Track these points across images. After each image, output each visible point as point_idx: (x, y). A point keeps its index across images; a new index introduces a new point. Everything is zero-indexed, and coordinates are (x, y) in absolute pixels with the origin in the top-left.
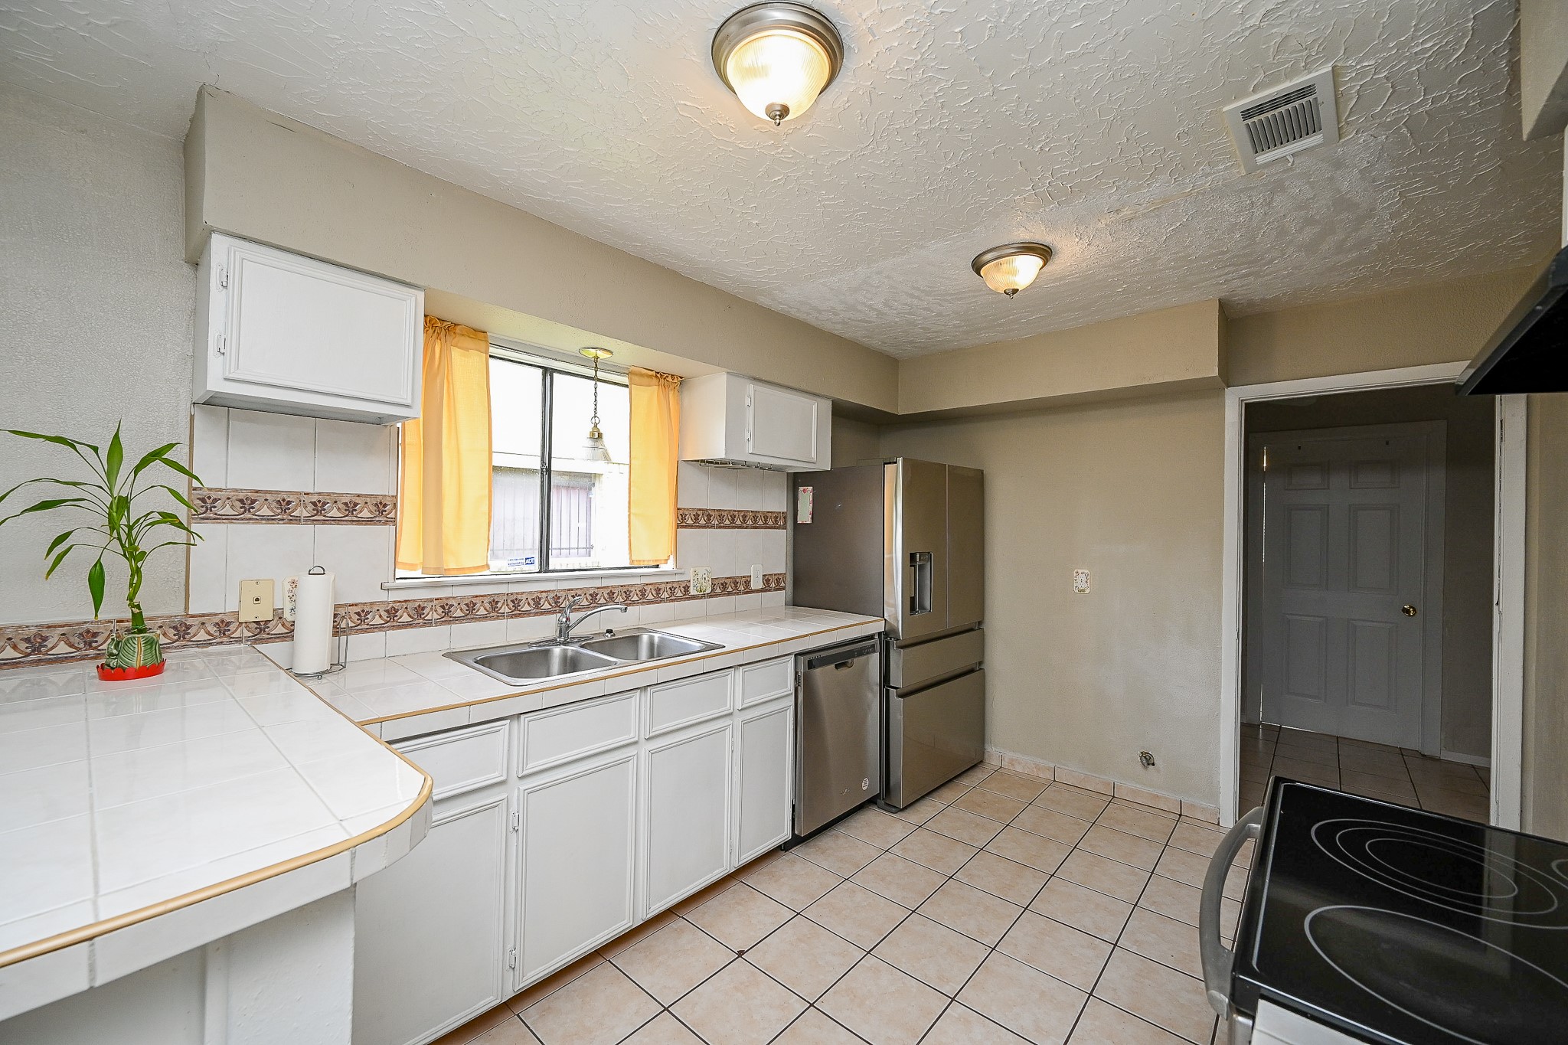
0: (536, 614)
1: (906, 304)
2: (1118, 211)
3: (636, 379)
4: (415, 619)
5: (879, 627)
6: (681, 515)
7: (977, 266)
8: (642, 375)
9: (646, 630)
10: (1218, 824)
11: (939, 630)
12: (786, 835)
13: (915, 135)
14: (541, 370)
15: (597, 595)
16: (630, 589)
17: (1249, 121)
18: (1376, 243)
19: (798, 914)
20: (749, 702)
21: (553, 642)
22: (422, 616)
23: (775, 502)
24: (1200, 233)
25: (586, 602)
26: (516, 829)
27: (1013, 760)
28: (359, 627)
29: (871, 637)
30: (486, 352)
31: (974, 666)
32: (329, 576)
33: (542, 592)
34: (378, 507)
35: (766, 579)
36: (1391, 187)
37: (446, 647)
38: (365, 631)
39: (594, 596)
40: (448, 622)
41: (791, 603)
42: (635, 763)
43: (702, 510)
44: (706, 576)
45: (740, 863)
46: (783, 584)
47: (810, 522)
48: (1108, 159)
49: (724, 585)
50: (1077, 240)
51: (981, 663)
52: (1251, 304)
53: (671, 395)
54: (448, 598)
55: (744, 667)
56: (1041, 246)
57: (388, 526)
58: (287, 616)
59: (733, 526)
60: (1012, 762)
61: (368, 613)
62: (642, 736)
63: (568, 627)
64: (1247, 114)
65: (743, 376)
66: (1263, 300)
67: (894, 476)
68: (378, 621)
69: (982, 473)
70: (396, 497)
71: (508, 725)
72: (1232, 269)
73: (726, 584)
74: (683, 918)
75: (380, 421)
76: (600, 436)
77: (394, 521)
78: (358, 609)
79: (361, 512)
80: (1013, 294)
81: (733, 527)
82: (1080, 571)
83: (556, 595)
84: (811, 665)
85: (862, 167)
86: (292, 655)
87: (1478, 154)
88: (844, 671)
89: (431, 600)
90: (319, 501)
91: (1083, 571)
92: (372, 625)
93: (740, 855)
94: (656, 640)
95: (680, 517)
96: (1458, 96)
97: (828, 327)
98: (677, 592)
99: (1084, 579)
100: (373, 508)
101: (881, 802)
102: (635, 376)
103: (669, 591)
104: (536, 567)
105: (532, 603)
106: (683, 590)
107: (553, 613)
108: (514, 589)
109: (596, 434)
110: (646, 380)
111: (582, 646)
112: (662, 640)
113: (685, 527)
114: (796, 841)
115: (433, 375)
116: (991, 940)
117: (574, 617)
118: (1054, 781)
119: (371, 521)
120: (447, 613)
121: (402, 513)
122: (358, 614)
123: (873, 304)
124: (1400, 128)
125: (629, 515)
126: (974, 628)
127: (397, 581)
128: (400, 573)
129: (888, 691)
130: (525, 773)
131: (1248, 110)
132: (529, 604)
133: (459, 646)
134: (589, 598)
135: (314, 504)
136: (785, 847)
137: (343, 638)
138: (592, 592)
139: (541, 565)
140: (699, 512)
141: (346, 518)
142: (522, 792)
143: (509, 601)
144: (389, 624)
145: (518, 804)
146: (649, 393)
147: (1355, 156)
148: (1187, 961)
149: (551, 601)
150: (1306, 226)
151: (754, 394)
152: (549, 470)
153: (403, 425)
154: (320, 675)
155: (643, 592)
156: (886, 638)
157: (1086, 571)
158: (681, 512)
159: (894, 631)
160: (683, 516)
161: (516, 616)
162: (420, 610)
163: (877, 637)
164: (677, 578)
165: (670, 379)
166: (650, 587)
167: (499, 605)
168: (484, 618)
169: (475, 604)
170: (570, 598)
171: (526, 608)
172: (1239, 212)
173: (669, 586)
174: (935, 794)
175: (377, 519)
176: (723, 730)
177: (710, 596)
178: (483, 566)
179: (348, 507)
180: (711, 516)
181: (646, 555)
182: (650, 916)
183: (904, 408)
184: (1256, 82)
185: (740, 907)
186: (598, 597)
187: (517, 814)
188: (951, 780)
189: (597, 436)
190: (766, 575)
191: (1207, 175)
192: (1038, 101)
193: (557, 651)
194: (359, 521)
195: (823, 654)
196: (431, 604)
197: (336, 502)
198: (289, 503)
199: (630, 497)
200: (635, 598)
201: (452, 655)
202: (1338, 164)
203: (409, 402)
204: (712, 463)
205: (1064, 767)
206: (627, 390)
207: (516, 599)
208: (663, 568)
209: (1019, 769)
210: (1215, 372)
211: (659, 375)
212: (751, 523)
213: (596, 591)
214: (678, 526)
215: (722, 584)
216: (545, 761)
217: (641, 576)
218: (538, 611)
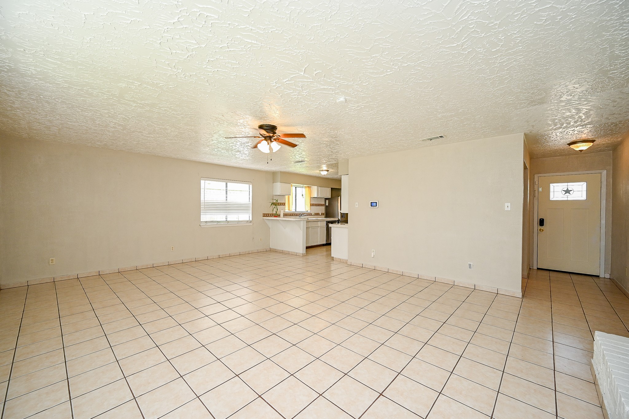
29: (336, 220)
47: (328, 205)
53: (311, 189)
57: (286, 206)
59: (317, 206)
65: (319, 186)
70: (285, 203)
84: (328, 222)
95: (311, 204)
98: (310, 214)
125: (305, 204)
146: (307, 189)
151: (321, 188)
159: (339, 220)
165: (309, 187)
180: (315, 204)
181: (307, 209)
190: (322, 213)
204: (315, 197)
208: (309, 211)
212: (320, 205)
213: (301, 214)
215: (316, 214)
217: (306, 212)
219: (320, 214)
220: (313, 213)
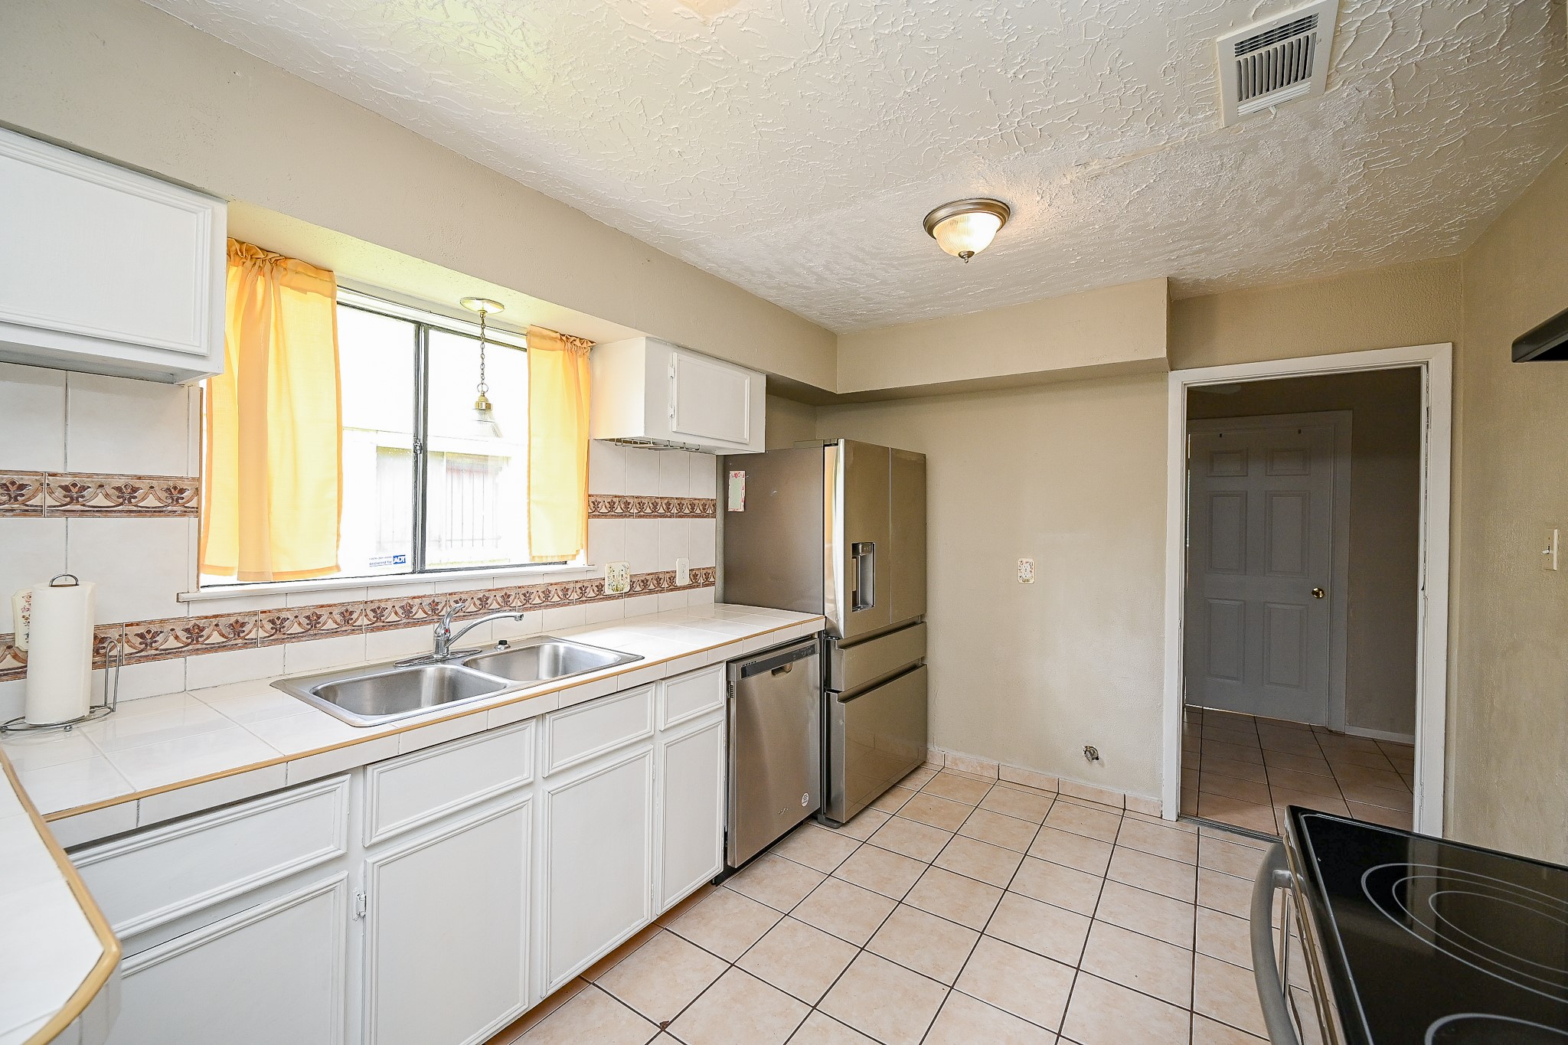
0: (407, 625)
1: (849, 269)
2: (1086, 165)
3: (536, 341)
4: (229, 640)
5: (819, 626)
6: (593, 502)
7: (929, 226)
8: (544, 337)
9: (548, 638)
10: (1161, 818)
11: (881, 627)
12: (718, 868)
13: (872, 41)
14: (413, 326)
15: (487, 598)
16: (530, 591)
17: (1241, 58)
18: (1328, 221)
19: (732, 965)
20: (674, 720)
21: (427, 660)
22: (242, 635)
23: (705, 488)
24: (1164, 198)
25: (472, 608)
26: (362, 914)
27: (956, 760)
28: (143, 654)
29: (810, 637)
30: (333, 296)
31: (916, 662)
32: (86, 587)
33: (414, 598)
34: (171, 493)
35: (694, 575)
36: (1356, 155)
37: (277, 673)
38: (154, 658)
39: (484, 601)
40: (282, 641)
41: (721, 599)
42: (530, 811)
43: (619, 497)
44: (623, 573)
45: (664, 909)
46: (712, 579)
47: (742, 510)
48: (1086, 95)
49: (645, 582)
50: (1038, 198)
51: (923, 659)
52: (1197, 283)
53: (580, 360)
54: (279, 610)
55: (667, 681)
56: (1001, 204)
57: (185, 519)
58: (20, 643)
59: (655, 514)
60: (955, 761)
61: (157, 634)
62: (540, 775)
63: (448, 640)
64: (1241, 48)
65: (666, 343)
66: (1209, 281)
67: (836, 459)
68: (172, 643)
69: (925, 457)
70: (199, 479)
71: (347, 784)
72: (1186, 243)
73: (647, 581)
74: (594, 985)
75: (171, 379)
76: (489, 407)
77: (196, 511)
78: (141, 630)
79: (143, 499)
80: (968, 257)
81: (655, 516)
82: (1024, 560)
83: (434, 601)
84: (745, 673)
85: (808, 82)
86: (24, 699)
87: (1448, 122)
88: (782, 677)
89: (255, 614)
90: (74, 485)
91: (1027, 560)
92: (163, 650)
93: (663, 900)
94: (562, 651)
95: (592, 505)
96: (1453, 45)
97: (762, 292)
98: (591, 591)
99: (1029, 569)
100: (163, 495)
101: (822, 817)
102: (537, 337)
103: (579, 591)
104: (408, 567)
105: (400, 611)
106: (596, 589)
107: (430, 623)
108: (373, 595)
109: (484, 404)
110: (548, 344)
111: (465, 664)
112: (569, 650)
113: (598, 516)
114: (729, 872)
115: (252, 318)
116: (948, 978)
117: (455, 627)
118: (999, 779)
119: (160, 512)
120: (278, 628)
121: (209, 500)
122: (141, 636)
123: (813, 267)
124: (1386, 82)
125: (529, 503)
126: (916, 622)
127: (202, 590)
128: (205, 579)
129: (828, 695)
130: (375, 840)
131: (1242, 43)
132: (396, 613)
133: (297, 671)
134: (478, 602)
135: (66, 488)
136: (717, 881)
137: (112, 671)
138: (481, 595)
139: (414, 564)
140: (614, 499)
141: (120, 508)
142: (371, 866)
143: (368, 611)
144: (190, 647)
145: (365, 883)
146: (553, 361)
147: (1334, 114)
148: (1152, 981)
149: (427, 608)
150: (1267, 197)
151: (679, 364)
152: (423, 448)
153: (210, 385)
154: (68, 725)
155: (547, 594)
156: (828, 636)
157: (1031, 561)
158: (593, 499)
159: (835, 629)
160: (596, 504)
161: (379, 629)
162: (238, 627)
163: (816, 636)
164: (589, 576)
165: (578, 343)
166: (556, 587)
167: (354, 616)
168: (334, 633)
169: (319, 617)
170: (452, 603)
171: (393, 618)
172: (1207, 175)
173: (579, 585)
174: (879, 804)
175: (169, 508)
176: (643, 756)
177: (628, 595)
178: (330, 569)
179: (123, 493)
180: (629, 503)
181: (551, 552)
182: (550, 992)
183: (842, 386)
184: (1258, 5)
185: (663, 963)
186: (489, 601)
187: (363, 896)
188: (894, 786)
189: (485, 407)
190: (693, 570)
191: (1183, 126)
192: (1019, 6)
193: (431, 671)
194: (140, 511)
195: (759, 659)
196: (256, 618)
197: (101, 486)
198: (22, 487)
199: (529, 482)
200: (537, 601)
201: (285, 685)
202: (1315, 123)
203: (203, 351)
204: (631, 442)
205: (1009, 765)
206: (525, 354)
207: (379, 608)
208: (571, 564)
209: (962, 768)
210: (1163, 354)
211: (564, 338)
212: (676, 511)
213: (487, 594)
214: (590, 516)
215: (642, 581)
216: (402, 822)
217: (545, 574)
218: (408, 621)
219: (682, 579)
220: (615, 572)
